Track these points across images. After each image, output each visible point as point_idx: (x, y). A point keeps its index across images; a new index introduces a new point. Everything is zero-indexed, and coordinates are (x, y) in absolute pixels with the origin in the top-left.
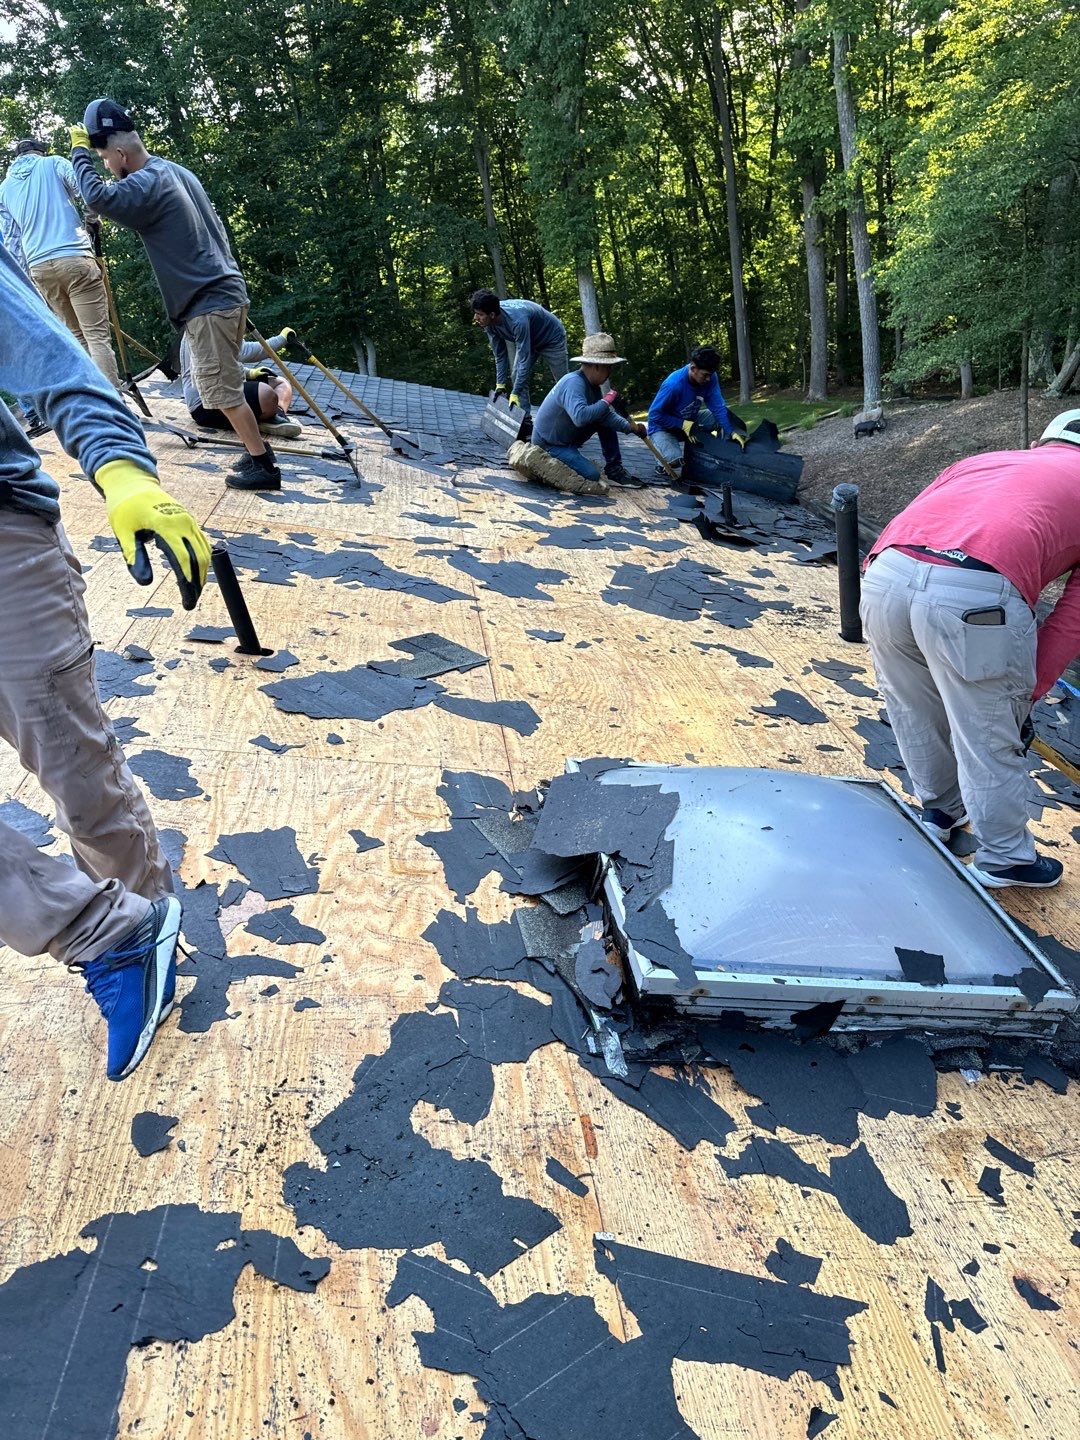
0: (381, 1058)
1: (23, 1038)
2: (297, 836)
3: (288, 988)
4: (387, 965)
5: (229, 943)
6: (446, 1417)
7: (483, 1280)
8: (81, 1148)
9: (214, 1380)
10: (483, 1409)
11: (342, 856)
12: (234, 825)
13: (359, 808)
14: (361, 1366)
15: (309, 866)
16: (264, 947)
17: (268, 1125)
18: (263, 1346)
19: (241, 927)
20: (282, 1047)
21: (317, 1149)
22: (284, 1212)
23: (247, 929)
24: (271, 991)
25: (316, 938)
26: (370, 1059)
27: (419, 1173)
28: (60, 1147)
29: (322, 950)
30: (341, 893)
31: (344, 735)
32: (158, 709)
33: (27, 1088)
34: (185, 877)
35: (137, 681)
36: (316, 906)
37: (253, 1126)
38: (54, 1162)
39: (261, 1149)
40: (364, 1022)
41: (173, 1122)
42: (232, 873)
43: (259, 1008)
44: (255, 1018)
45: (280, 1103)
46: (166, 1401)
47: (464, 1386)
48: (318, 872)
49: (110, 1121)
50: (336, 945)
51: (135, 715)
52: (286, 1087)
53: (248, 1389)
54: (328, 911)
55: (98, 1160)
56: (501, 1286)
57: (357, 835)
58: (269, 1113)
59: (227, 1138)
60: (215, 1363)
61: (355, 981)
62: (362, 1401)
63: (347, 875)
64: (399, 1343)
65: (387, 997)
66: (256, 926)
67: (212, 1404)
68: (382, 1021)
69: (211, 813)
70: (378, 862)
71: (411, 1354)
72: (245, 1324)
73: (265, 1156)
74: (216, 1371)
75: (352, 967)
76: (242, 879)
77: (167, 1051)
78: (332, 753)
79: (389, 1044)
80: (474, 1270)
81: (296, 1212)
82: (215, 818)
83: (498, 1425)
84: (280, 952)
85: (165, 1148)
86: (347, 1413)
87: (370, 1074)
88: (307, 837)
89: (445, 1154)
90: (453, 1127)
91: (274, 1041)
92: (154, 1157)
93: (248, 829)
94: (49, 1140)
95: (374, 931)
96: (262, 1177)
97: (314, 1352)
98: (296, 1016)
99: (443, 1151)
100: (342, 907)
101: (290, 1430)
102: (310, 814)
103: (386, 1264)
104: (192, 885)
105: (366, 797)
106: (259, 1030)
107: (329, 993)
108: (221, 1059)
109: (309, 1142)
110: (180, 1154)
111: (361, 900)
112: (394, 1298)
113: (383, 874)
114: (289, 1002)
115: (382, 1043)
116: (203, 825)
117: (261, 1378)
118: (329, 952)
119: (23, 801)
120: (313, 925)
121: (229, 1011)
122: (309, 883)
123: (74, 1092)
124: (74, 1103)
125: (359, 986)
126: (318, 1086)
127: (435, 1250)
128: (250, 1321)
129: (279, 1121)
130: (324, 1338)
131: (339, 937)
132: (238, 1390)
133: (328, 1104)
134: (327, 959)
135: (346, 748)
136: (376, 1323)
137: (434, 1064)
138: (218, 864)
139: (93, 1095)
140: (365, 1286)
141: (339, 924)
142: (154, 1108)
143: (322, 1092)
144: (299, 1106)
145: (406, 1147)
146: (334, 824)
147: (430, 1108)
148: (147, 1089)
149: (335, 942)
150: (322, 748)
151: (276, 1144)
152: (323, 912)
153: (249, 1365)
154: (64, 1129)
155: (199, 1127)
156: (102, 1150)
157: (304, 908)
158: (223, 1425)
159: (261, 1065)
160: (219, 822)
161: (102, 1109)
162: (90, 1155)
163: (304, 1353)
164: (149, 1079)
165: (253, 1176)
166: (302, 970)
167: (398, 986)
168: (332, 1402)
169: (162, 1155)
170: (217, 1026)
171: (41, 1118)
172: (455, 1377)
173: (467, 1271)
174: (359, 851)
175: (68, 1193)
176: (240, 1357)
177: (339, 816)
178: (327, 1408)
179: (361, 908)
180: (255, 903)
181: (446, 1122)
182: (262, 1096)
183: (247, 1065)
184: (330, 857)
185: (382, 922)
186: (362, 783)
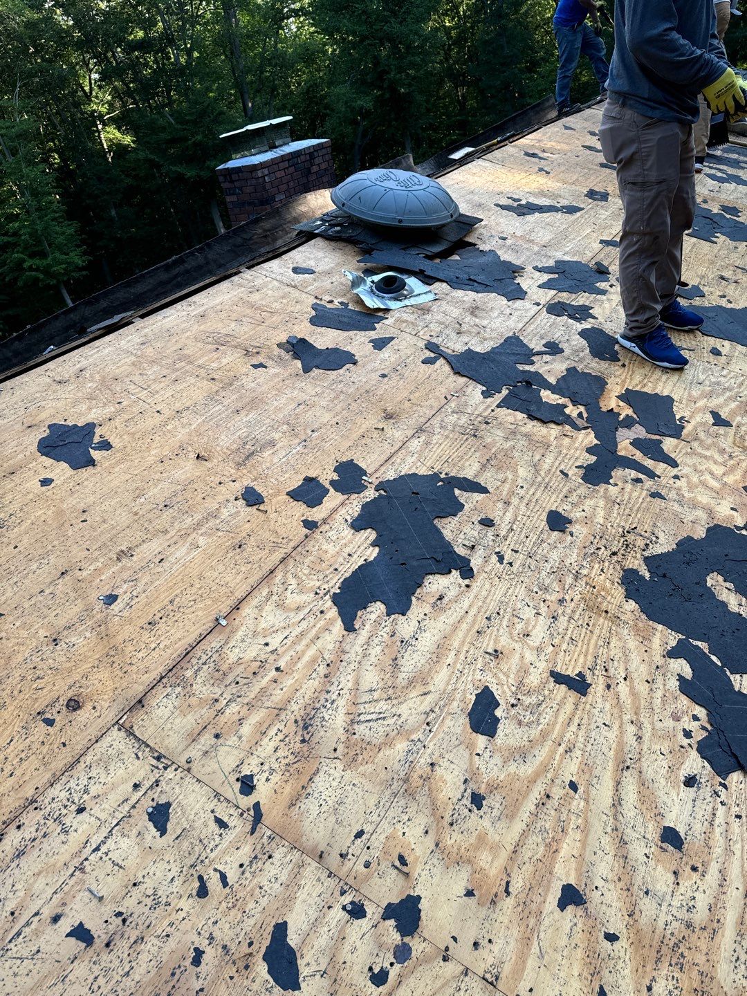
0: (697, 541)
1: (502, 454)
2: (675, 403)
3: (648, 483)
4: (716, 496)
5: (619, 447)
6: (686, 718)
7: (728, 673)
8: (521, 513)
9: (567, 638)
10: (710, 728)
11: (701, 424)
12: (637, 385)
13: (721, 400)
14: (645, 673)
15: (678, 422)
16: (638, 456)
17: (620, 544)
18: (595, 637)
19: (628, 441)
20: (638, 511)
21: (646, 567)
22: (620, 588)
23: (631, 443)
24: (638, 481)
25: (674, 464)
26: (689, 539)
27: (705, 606)
28: (511, 509)
29: (675, 471)
30: (695, 445)
31: (724, 351)
32: (607, 305)
33: (501, 476)
34: (602, 404)
35: (598, 285)
36: (677, 446)
37: (612, 541)
38: (507, 514)
39: (614, 554)
40: (691, 519)
41: (570, 522)
42: (630, 412)
43: (629, 487)
44: (626, 490)
45: (630, 537)
46: (542, 635)
47: (701, 712)
48: (683, 427)
49: (537, 508)
50: (684, 471)
51: (592, 305)
52: (635, 531)
53: (583, 651)
54: (684, 451)
55: (528, 522)
56: (738, 681)
57: (715, 415)
58: (622, 540)
59: (596, 541)
60: (569, 632)
61: (691, 495)
62: (643, 689)
63: (702, 435)
64: (669, 676)
65: (710, 512)
66: (636, 443)
67: (564, 646)
68: (703, 523)
69: (624, 374)
70: (726, 435)
71: (674, 684)
72: (587, 624)
73: (615, 558)
74: (569, 636)
75: (691, 487)
76: (635, 416)
77: (573, 487)
78: (711, 360)
79: (704, 536)
80: (724, 665)
81: (626, 591)
82: (626, 378)
83: (716, 738)
84: (649, 463)
85: (563, 531)
86: (632, 688)
87: (686, 545)
88: (682, 406)
89: (724, 605)
90: (734, 595)
91: (634, 506)
92: (556, 533)
93: (645, 390)
94: (507, 503)
95: (711, 473)
96: (611, 566)
97: (621, 655)
98: (649, 499)
99: (723, 602)
100: (693, 453)
101: (600, 677)
102: (686, 393)
103: (670, 637)
104: (604, 409)
105: (728, 394)
106: (626, 497)
107: (672, 495)
108: (602, 503)
109: (642, 563)
110: (570, 537)
111: (708, 453)
112: (672, 654)
113: (726, 443)
114: (647, 490)
115: (700, 533)
116: (618, 380)
117: (591, 651)
118: (679, 474)
119: (521, 338)
120: (673, 455)
121: (611, 481)
122: (676, 432)
123: (522, 487)
124: (522, 492)
125: (693, 499)
126: (654, 539)
127: (703, 645)
128: (591, 624)
129: (627, 545)
130: (628, 651)
131: (687, 468)
132: (578, 649)
133: (658, 550)
134: (676, 477)
135: (723, 359)
136: (659, 660)
137: (731, 557)
138: (622, 404)
139: (531, 493)
140: (656, 641)
141: (689, 461)
142: (560, 510)
143: (656, 543)
144: (640, 543)
145: (701, 590)
146: (701, 404)
147: (720, 578)
148: (559, 501)
149: (684, 470)
150: (706, 355)
151: (623, 555)
152: (680, 451)
153: (586, 642)
154: (515, 501)
155: (582, 529)
156: (531, 518)
157: (669, 444)
158: (568, 658)
159: (623, 515)
160: (628, 381)
161: (534, 500)
162: (525, 518)
163: (615, 652)
164: (560, 496)
165: (606, 564)
166: (659, 477)
167: (718, 508)
168: (625, 679)
169: (561, 534)
170: (603, 487)
171: (505, 493)
172: (697, 706)
173: (720, 665)
174: (713, 425)
175: (513, 530)
176: (582, 636)
177: (706, 400)
178: (622, 680)
179: (706, 457)
180: (640, 432)
181: (729, 590)
182: (621, 530)
183: (615, 512)
184: (693, 422)
185: (719, 470)
186: (727, 385)
